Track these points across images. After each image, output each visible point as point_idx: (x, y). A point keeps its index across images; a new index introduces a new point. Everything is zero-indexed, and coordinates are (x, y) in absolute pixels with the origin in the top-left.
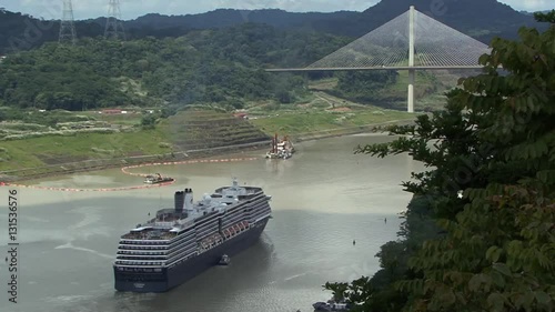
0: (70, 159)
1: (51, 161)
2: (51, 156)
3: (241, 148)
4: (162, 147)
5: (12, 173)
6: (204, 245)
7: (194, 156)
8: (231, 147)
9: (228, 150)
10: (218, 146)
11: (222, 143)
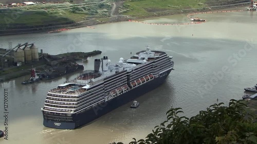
0: (158, 10)
1: (150, 11)
2: (150, 9)
3: (236, 5)
4: (199, 5)
5: (133, 16)
6: (112, 94)
7: (214, 9)
8: (231, 5)
9: (229, 6)
10: (225, 4)
11: (227, 3)
